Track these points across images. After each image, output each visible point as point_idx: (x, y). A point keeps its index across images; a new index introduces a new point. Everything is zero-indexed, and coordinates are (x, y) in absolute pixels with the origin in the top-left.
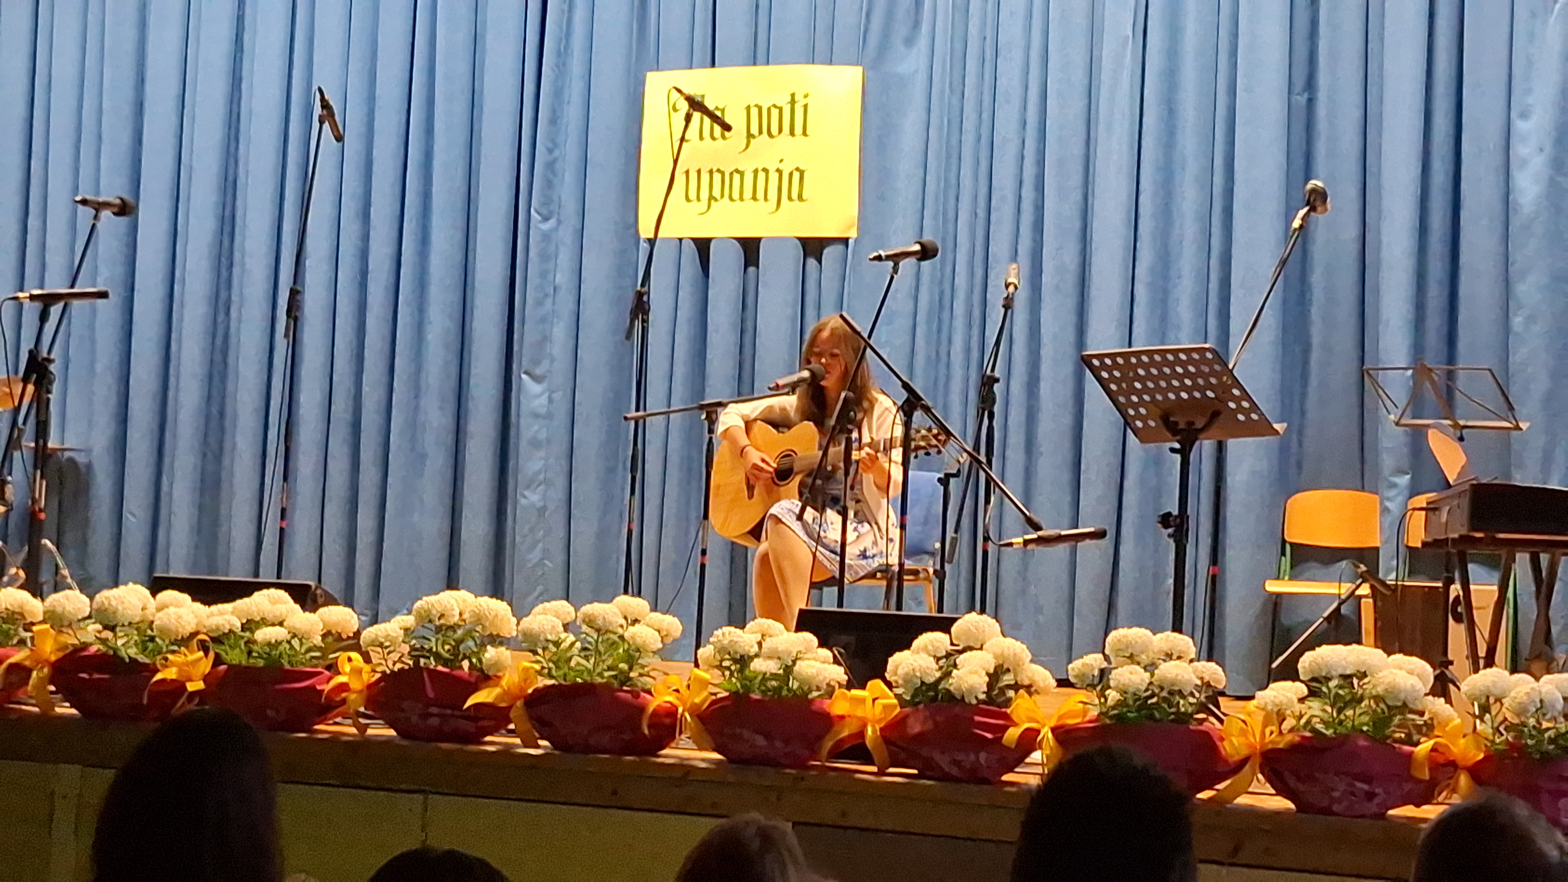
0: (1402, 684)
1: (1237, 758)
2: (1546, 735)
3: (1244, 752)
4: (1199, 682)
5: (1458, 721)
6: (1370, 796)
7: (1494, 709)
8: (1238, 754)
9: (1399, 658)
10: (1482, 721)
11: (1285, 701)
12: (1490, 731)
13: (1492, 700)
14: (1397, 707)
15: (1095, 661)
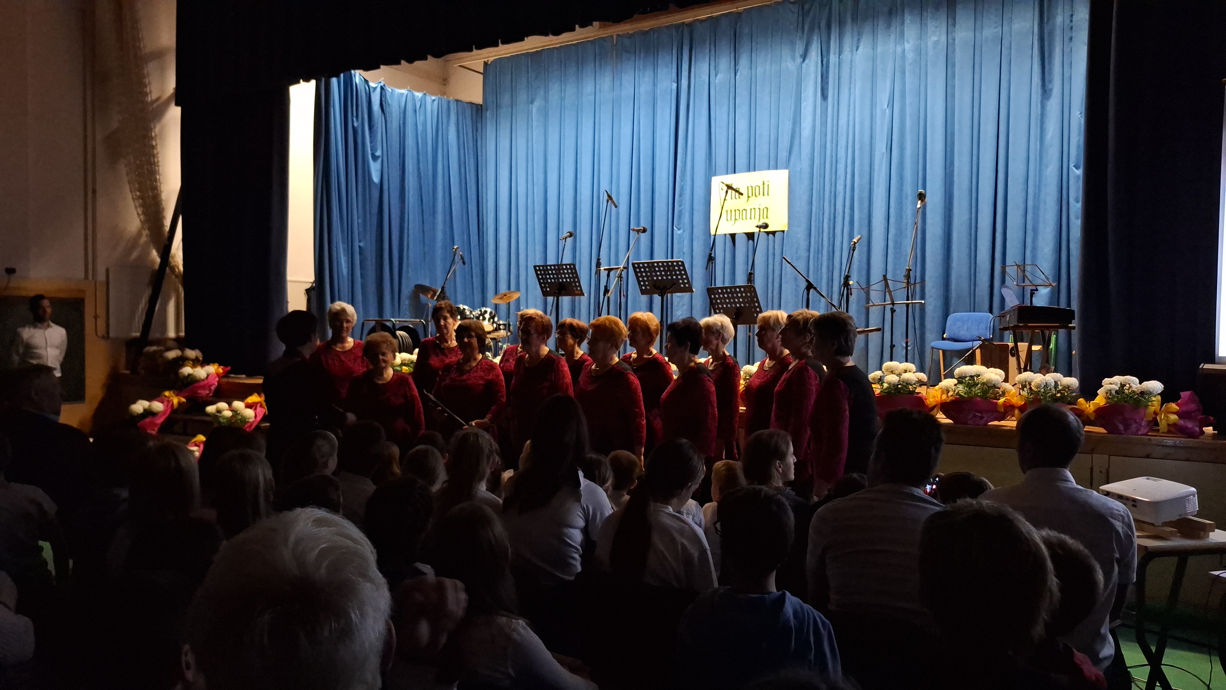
0: (993, 379)
1: (931, 406)
2: (1048, 395)
3: (934, 404)
4: (917, 380)
5: (1014, 391)
6: (982, 418)
7: (1028, 387)
8: (932, 404)
9: (992, 369)
10: (1023, 390)
11: (949, 385)
12: (1027, 394)
13: (1027, 383)
14: (991, 386)
15: (878, 373)
